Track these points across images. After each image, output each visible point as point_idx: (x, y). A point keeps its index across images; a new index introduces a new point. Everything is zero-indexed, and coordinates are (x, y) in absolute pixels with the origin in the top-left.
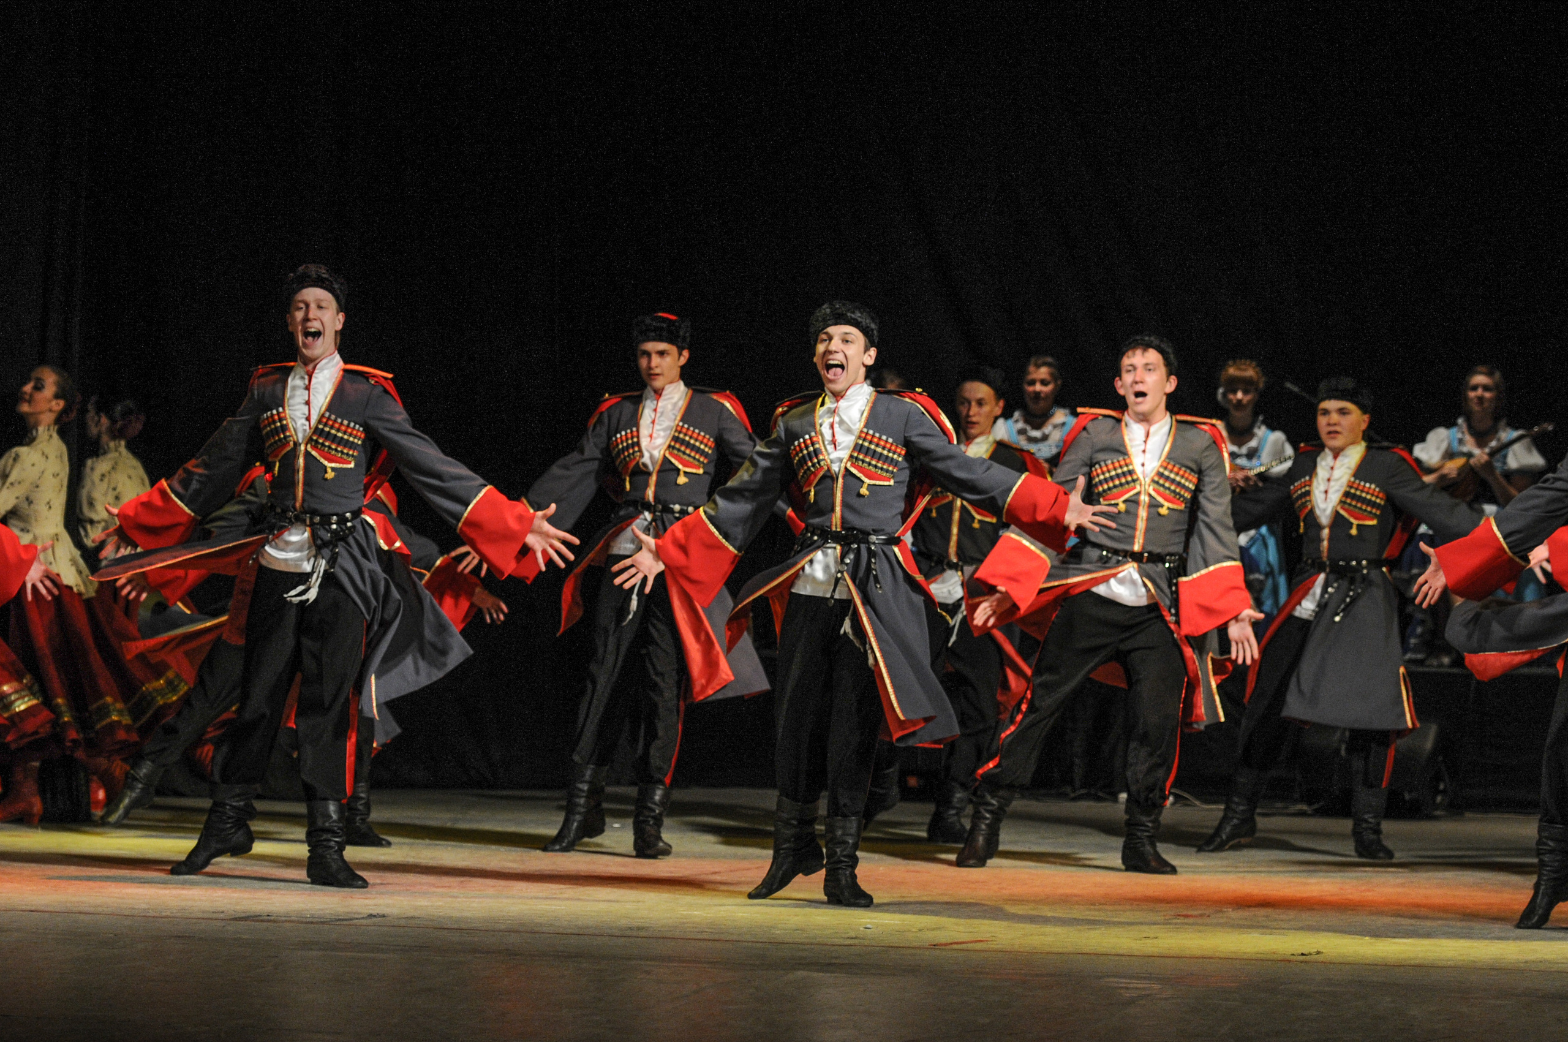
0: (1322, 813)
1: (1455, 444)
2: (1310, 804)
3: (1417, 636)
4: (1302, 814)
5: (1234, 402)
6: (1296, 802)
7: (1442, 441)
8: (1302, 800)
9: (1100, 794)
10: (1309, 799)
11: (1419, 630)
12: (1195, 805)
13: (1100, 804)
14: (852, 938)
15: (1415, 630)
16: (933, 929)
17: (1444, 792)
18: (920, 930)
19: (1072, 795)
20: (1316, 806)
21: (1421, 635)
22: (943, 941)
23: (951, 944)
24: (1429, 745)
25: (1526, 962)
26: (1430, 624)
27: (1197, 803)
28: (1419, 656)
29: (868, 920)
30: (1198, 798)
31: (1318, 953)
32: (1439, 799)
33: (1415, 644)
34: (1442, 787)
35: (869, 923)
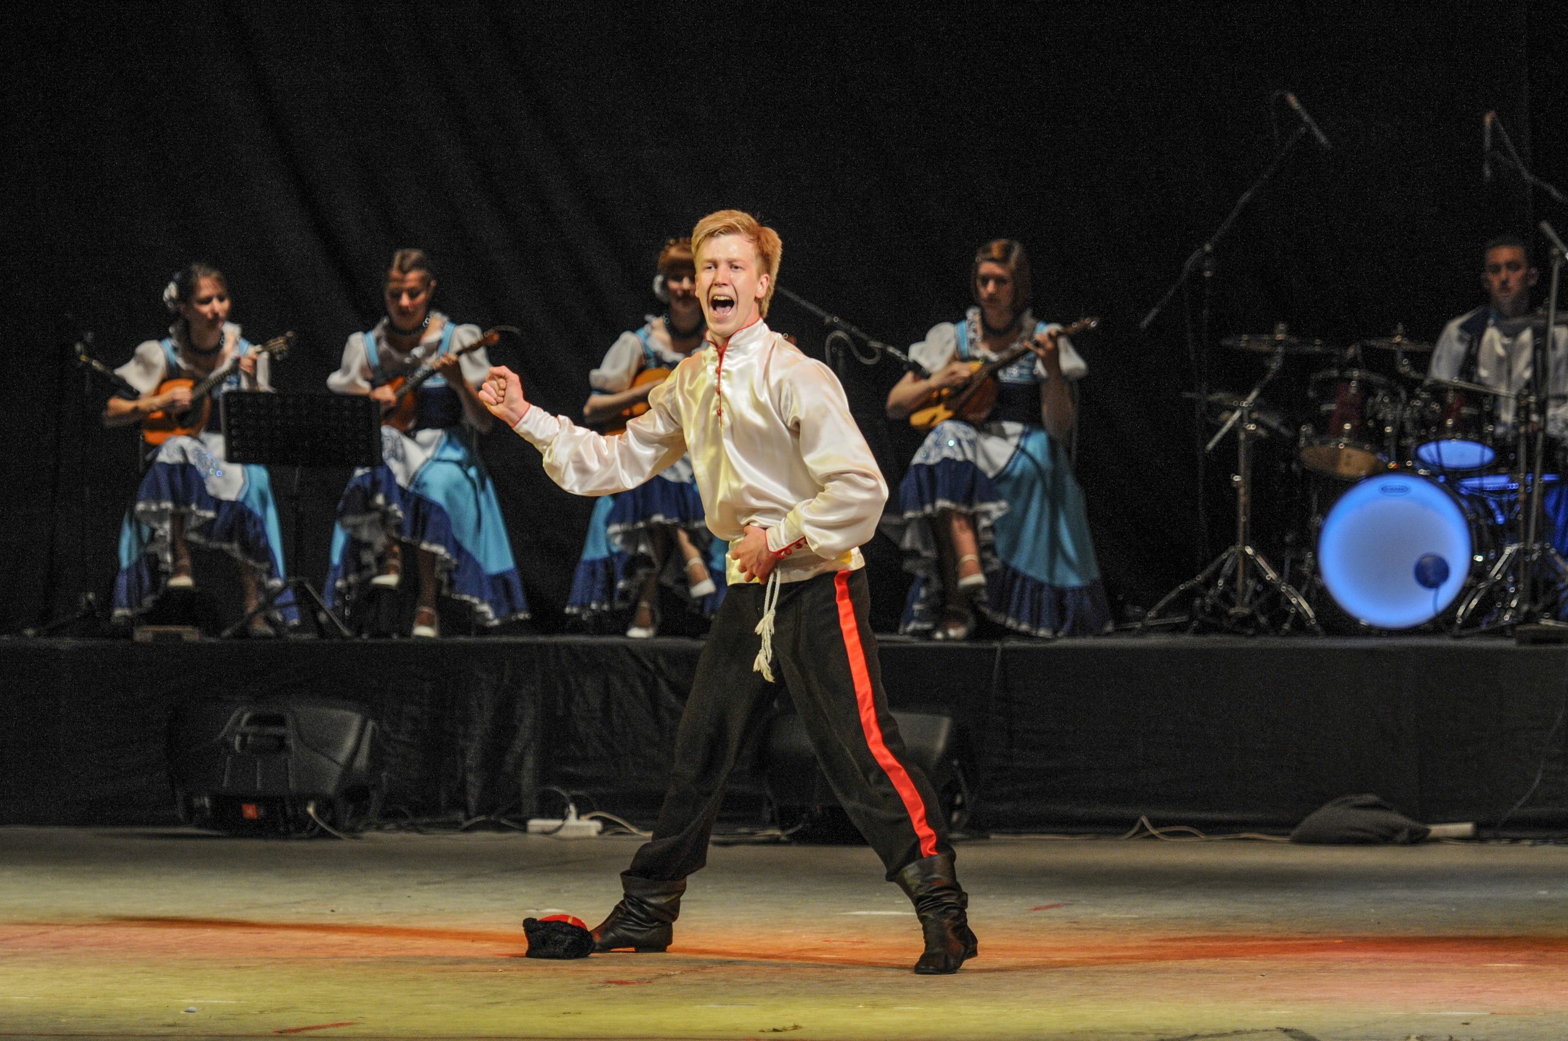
0: (801, 839)
1: (965, 346)
2: (783, 828)
3: (921, 601)
4: (775, 841)
5: (679, 293)
6: (765, 826)
7: (948, 342)
8: (773, 823)
9: (504, 821)
10: (783, 819)
11: (923, 593)
12: (632, 834)
13: (504, 835)
14: (169, 1026)
15: (918, 593)
16: (279, 1011)
17: (961, 807)
18: (261, 1012)
19: (466, 824)
20: (791, 831)
21: (927, 599)
22: (293, 1025)
23: (304, 1029)
24: (940, 745)
25: (1072, 1033)
26: (936, 584)
27: (634, 830)
28: (927, 626)
29: (191, 1001)
30: (633, 824)
31: (796, 1027)
32: (955, 817)
33: (921, 611)
34: (958, 800)
35: (192, 1004)
